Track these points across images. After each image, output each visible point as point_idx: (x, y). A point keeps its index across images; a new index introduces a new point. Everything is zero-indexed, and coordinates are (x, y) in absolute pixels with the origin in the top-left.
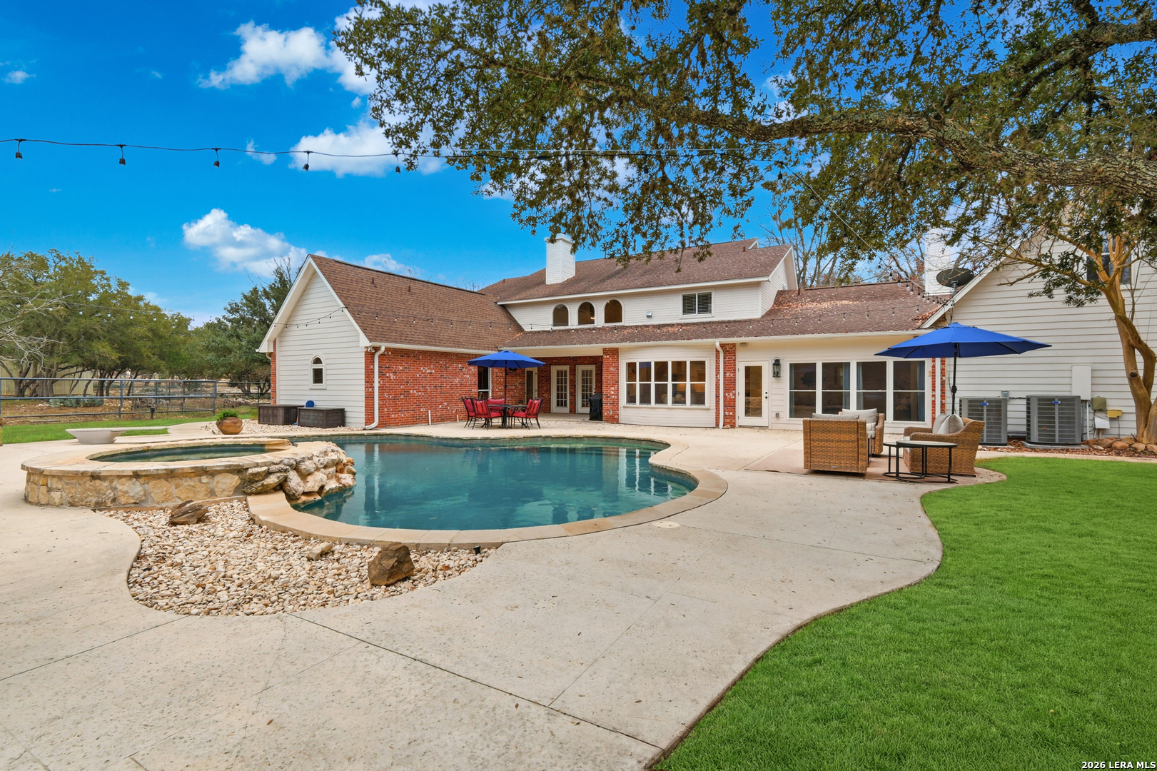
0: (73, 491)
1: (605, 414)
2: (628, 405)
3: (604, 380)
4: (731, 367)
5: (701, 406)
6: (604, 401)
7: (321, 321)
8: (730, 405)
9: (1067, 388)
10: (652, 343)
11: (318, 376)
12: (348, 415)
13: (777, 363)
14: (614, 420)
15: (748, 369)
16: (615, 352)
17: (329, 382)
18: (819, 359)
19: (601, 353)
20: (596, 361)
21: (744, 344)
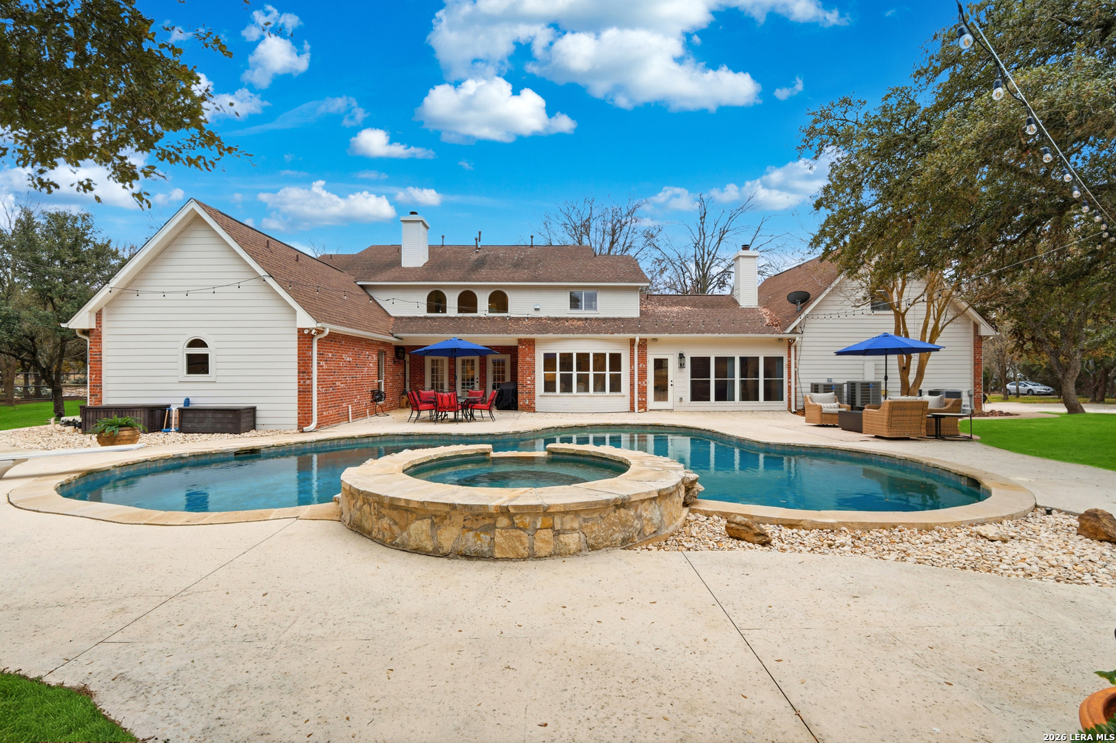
0: (595, 528)
1: (520, 403)
2: (546, 394)
3: (519, 370)
4: (643, 358)
5: (618, 394)
6: (520, 390)
7: (216, 290)
8: (643, 392)
9: (861, 376)
10: (571, 335)
11: (198, 364)
12: (258, 414)
13: (681, 356)
14: (531, 409)
15: (656, 360)
16: (531, 343)
17: (219, 373)
18: (712, 354)
19: (515, 343)
20: (512, 351)
21: (655, 340)
